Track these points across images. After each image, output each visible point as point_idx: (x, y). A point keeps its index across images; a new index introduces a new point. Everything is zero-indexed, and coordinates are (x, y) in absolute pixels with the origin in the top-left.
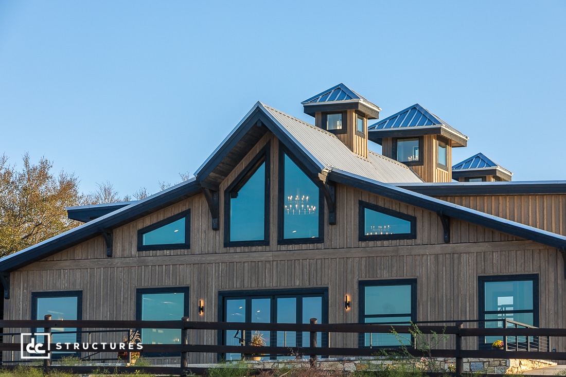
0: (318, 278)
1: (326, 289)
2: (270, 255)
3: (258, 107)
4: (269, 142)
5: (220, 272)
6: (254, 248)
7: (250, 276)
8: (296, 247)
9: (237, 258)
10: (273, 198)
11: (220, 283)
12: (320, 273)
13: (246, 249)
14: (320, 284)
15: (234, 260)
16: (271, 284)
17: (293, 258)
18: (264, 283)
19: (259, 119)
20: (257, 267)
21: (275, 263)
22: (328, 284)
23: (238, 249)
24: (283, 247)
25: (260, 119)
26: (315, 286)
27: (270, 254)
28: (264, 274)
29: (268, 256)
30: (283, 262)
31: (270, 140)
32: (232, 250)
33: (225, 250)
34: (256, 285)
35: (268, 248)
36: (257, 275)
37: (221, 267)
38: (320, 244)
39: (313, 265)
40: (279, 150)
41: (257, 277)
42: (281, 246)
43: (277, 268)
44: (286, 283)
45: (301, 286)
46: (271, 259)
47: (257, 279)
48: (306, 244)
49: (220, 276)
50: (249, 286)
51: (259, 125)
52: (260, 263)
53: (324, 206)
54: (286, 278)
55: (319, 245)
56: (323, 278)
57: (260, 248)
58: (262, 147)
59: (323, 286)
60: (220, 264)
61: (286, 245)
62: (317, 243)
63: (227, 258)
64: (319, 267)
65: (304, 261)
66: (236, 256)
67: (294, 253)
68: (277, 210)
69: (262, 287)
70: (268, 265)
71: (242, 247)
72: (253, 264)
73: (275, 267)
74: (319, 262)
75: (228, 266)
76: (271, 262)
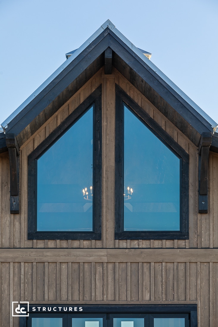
0: (180, 290)
1: (194, 307)
2: (103, 254)
3: (108, 28)
4: (100, 88)
5: (22, 277)
6: (76, 243)
7: (70, 283)
8: (144, 243)
9: (49, 256)
10: (106, 171)
11: (22, 292)
12: (183, 283)
13: (64, 244)
14: (183, 298)
15: (45, 259)
16: (105, 296)
17: (140, 260)
18: (93, 294)
19: (109, 47)
20: (81, 271)
21: (110, 266)
22: (197, 299)
23: (51, 244)
24: (123, 244)
25: (111, 47)
26: (176, 302)
27: (103, 252)
28: (93, 282)
29: (102, 255)
30: (124, 265)
31: (101, 85)
32: (40, 244)
33: (29, 243)
34: (81, 298)
35: (99, 244)
36: (81, 283)
37: (23, 269)
38: (183, 241)
39: (172, 271)
40: (116, 100)
41: (81, 285)
42: (121, 241)
43: (114, 273)
44: (129, 296)
45: (153, 301)
46: (105, 259)
47: (81, 289)
48: (161, 239)
49: (22, 281)
50: (70, 298)
51: (109, 56)
52: (86, 266)
53: (188, 186)
54: (129, 289)
55: (182, 243)
56: (188, 291)
57: (86, 243)
58: (87, 95)
59: (188, 302)
60: (22, 264)
61: (129, 241)
62: (179, 239)
63: (33, 255)
64: (181, 274)
65: (157, 264)
66: (48, 254)
67: (142, 253)
68: (113, 188)
69: (103, 300)
70: (99, 269)
71: (58, 241)
72: (76, 266)
73: (110, 272)
74: (182, 267)
75: (35, 267)
76: (105, 265)
